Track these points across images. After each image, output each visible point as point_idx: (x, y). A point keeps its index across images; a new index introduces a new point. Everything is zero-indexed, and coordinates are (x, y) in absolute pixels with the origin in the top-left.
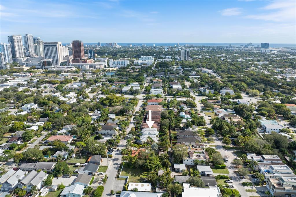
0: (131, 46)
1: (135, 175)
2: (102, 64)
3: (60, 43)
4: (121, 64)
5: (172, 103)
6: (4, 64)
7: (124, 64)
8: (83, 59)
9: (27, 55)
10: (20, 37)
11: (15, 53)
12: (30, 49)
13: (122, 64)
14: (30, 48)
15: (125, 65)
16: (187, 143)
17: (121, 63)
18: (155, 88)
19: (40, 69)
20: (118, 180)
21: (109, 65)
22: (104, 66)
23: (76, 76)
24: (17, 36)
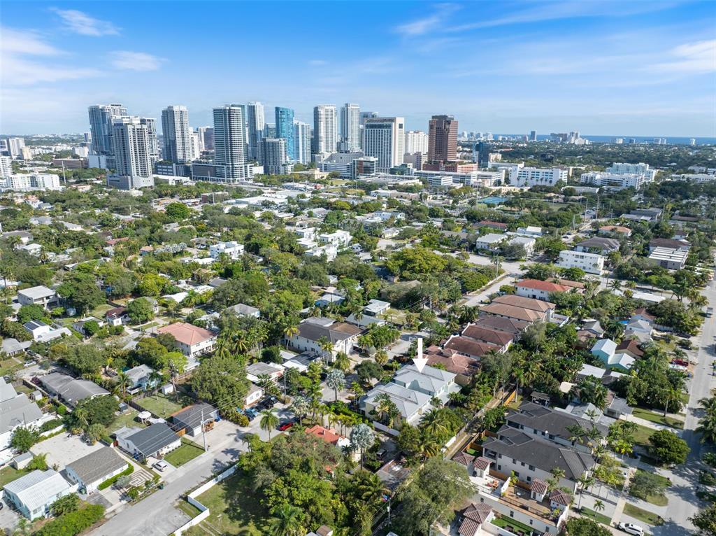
0: (620, 141)
1: (240, 514)
2: (490, 177)
3: (400, 120)
4: (542, 179)
5: (599, 303)
6: (284, 162)
7: (549, 180)
8: (450, 163)
9: (342, 149)
10: (333, 108)
11: (318, 144)
12: (349, 137)
13: (544, 179)
14: (350, 133)
15: (551, 182)
16: (519, 463)
17: (540, 177)
18: (587, 249)
19: (348, 178)
20: (176, 507)
21: (507, 181)
22: (493, 180)
23: (405, 198)
24: (326, 107)
